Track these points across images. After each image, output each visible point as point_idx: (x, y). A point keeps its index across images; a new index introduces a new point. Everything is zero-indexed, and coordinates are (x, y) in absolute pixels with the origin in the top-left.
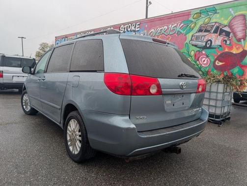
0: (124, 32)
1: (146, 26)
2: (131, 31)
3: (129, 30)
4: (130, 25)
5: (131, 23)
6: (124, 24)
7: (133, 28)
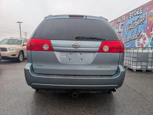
0: (132, 17)
1: (147, 9)
2: (136, 15)
3: (135, 15)
4: (136, 11)
5: (136, 9)
6: (132, 12)
7: (138, 13)
